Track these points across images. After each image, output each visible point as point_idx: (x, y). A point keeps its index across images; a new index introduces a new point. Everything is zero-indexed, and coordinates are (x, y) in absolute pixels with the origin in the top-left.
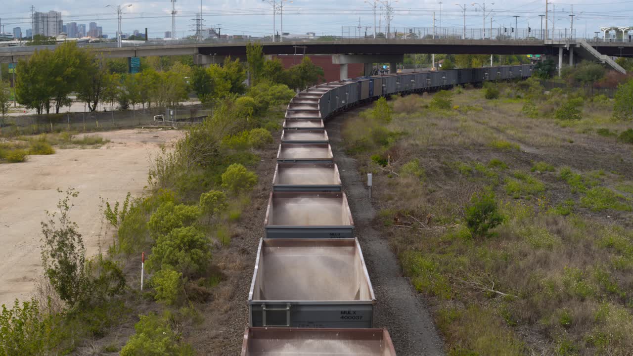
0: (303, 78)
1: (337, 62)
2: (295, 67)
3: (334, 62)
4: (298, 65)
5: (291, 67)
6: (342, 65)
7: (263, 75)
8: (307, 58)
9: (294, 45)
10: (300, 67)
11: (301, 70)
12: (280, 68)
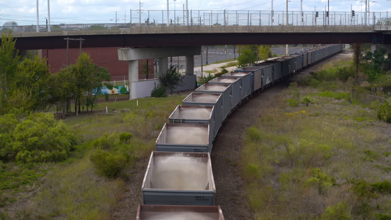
0: (79, 86)
1: (125, 59)
2: (67, 69)
3: (120, 58)
4: (71, 67)
5: (62, 69)
6: (132, 61)
7: (17, 84)
8: (84, 55)
9: (66, 37)
10: (75, 70)
11: (77, 73)
12: (44, 73)
